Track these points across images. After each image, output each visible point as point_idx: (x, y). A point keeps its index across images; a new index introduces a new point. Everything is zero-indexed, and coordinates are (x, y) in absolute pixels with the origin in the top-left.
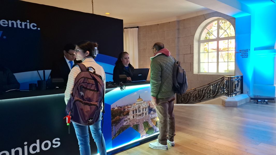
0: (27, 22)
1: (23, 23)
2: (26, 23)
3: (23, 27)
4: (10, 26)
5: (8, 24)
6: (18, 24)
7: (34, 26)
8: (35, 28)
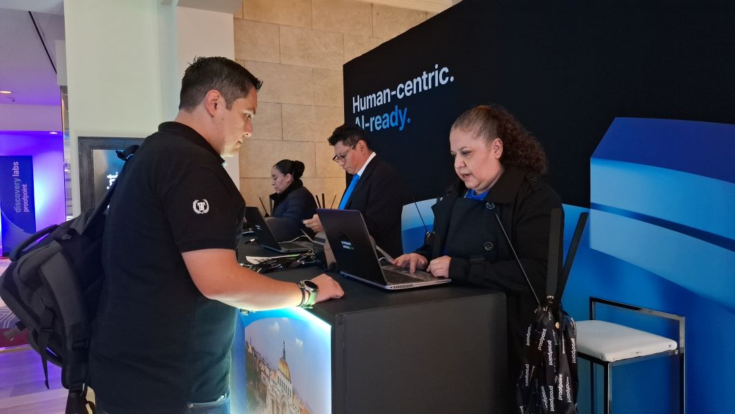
0: (435, 70)
1: (431, 75)
2: (433, 73)
3: (430, 87)
4: (415, 92)
5: (412, 89)
6: (423, 82)
7: (445, 75)
8: (447, 78)
